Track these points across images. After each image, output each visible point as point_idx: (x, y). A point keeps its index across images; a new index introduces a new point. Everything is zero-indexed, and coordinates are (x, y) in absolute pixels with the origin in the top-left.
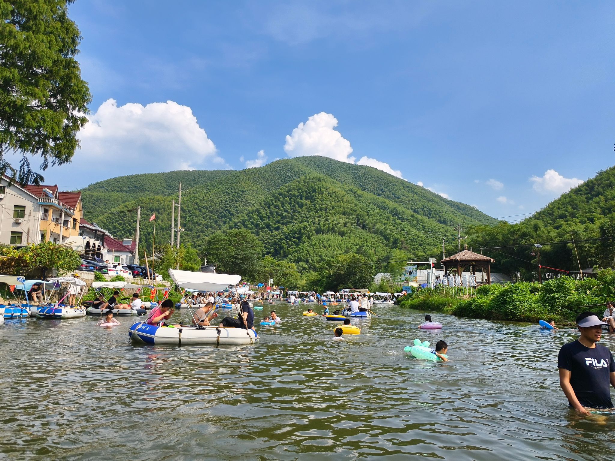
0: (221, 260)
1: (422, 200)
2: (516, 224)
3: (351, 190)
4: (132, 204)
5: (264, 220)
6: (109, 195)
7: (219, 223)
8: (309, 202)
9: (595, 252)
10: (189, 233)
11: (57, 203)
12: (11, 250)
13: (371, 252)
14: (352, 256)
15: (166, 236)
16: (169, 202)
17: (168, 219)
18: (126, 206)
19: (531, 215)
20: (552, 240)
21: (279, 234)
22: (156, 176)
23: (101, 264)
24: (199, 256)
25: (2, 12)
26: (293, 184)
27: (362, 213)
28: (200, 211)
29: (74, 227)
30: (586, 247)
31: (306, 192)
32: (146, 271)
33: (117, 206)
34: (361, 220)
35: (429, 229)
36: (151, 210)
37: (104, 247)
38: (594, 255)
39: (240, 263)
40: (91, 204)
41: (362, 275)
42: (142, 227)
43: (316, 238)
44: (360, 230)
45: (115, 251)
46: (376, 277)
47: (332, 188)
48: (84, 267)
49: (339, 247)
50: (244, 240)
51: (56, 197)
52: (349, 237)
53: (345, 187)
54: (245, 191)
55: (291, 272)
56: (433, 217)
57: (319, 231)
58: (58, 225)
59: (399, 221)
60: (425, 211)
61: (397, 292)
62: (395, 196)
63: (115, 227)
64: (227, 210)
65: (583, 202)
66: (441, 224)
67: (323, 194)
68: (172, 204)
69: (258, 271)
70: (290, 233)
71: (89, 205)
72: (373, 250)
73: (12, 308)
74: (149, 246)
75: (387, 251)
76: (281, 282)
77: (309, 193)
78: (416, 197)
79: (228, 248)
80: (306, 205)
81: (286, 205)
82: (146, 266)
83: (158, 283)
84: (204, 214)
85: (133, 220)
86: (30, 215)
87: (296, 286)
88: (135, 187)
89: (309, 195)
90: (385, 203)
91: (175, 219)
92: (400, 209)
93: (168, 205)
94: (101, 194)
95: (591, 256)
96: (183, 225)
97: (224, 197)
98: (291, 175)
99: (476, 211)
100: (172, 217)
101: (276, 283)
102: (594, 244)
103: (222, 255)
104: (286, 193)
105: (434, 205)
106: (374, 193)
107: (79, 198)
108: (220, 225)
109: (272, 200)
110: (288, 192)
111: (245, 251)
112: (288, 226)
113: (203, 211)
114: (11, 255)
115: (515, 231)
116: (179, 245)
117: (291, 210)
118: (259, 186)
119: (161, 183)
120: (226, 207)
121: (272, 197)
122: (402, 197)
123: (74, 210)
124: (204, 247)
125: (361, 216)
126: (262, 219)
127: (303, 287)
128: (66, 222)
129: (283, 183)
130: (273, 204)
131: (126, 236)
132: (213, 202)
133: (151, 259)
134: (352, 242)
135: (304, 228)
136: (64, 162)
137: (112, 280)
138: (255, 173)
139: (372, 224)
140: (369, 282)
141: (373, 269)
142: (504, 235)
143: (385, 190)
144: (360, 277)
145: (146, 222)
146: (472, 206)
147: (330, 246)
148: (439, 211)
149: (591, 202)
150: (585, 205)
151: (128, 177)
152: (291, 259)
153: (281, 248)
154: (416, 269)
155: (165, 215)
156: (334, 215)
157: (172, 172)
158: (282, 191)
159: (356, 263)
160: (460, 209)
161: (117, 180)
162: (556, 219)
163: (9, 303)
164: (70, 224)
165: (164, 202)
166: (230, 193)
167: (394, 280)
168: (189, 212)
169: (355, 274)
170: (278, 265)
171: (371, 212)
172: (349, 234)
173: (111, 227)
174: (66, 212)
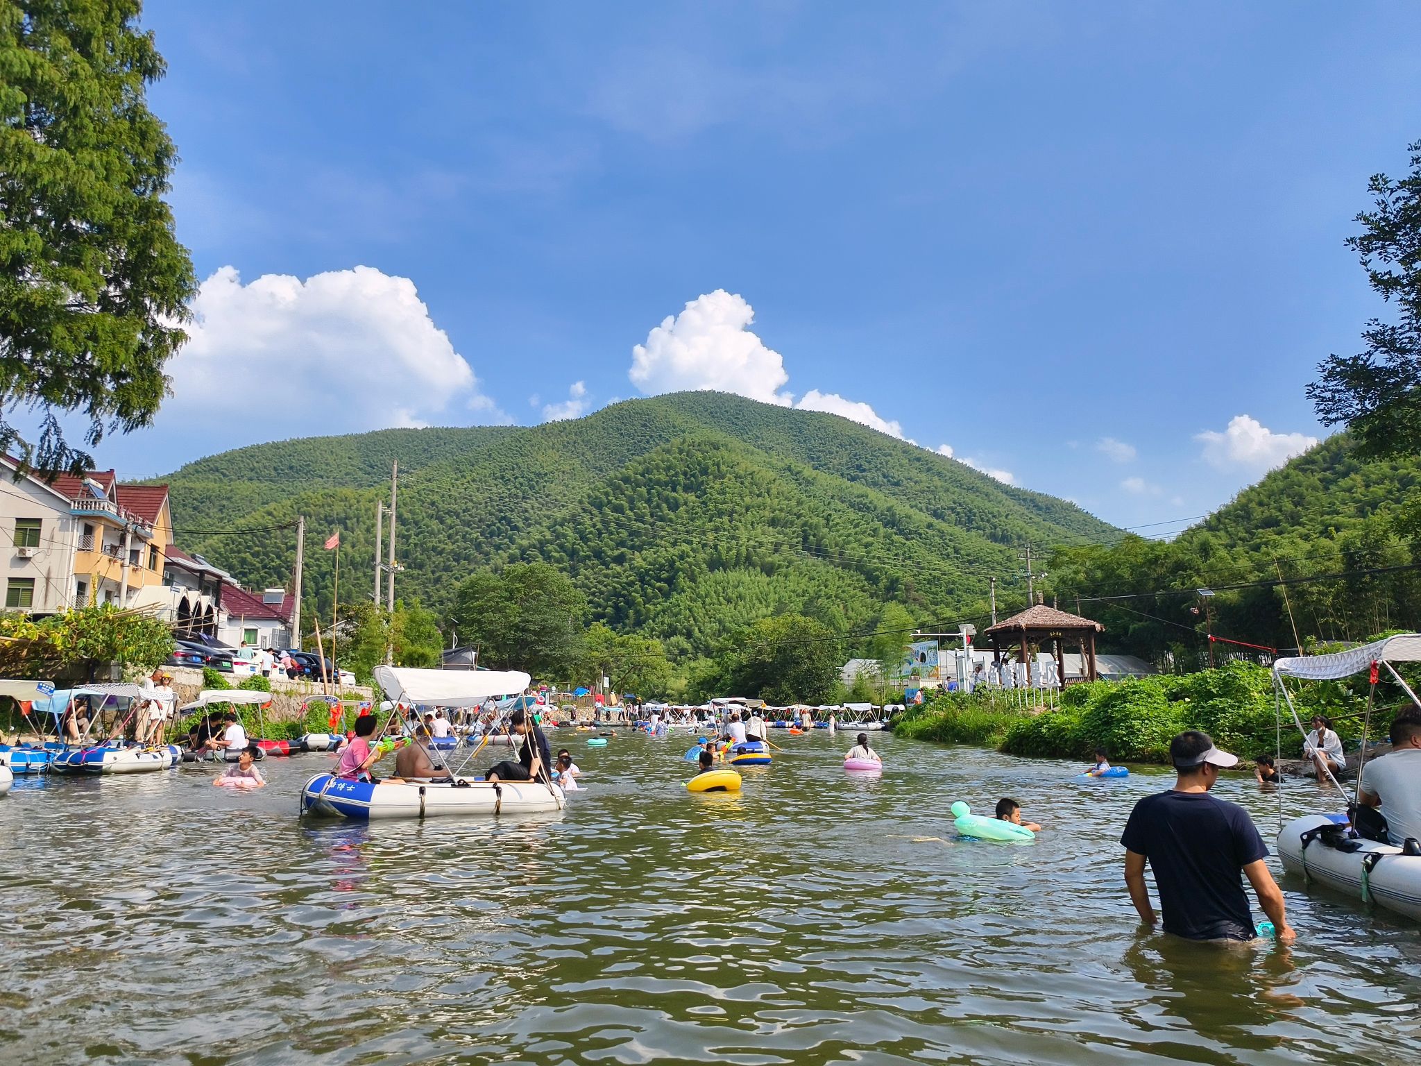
0: (489, 636)
1: (952, 489)
2: (1161, 543)
3: (789, 469)
4: (283, 507)
5: (589, 540)
6: (229, 488)
7: (485, 548)
8: (691, 497)
9: (1333, 605)
10: (415, 572)
11: (114, 510)
12: (22, 623)
13: (837, 610)
14: (790, 619)
15: (363, 580)
16: (370, 501)
17: (367, 541)
18: (270, 514)
19: (1199, 521)
20: (1243, 578)
21: (625, 571)
22: (340, 441)
23: (217, 650)
24: (439, 626)
25: (5, 106)
26: (654, 456)
27: (815, 520)
28: (442, 522)
29: (153, 565)
30: (1312, 594)
31: (685, 474)
32: (318, 663)
33: (248, 513)
34: (811, 537)
35: (968, 555)
36: (327, 521)
37: (220, 609)
38: (1331, 610)
39: (532, 642)
40: (190, 510)
41: (813, 664)
42: (307, 560)
43: (709, 581)
44: (811, 560)
45: (248, 618)
46: (845, 669)
47: (745, 465)
48: (180, 658)
49: (763, 599)
50: (541, 588)
51: (111, 497)
52: (786, 576)
53: (775, 462)
54: (546, 474)
55: (651, 659)
56: (978, 528)
57: (715, 564)
58: (115, 562)
59: (899, 538)
60: (958, 514)
61: (894, 702)
62: (889, 481)
63: (243, 562)
64: (504, 518)
65: (1315, 489)
66: (997, 544)
67: (723, 477)
68: (376, 507)
69: (575, 659)
70: (650, 570)
71: (183, 513)
72: (841, 606)
73: (26, 752)
74: (323, 605)
75: (872, 608)
76: (628, 683)
77: (693, 475)
78: (937, 481)
79: (505, 608)
80: (686, 504)
81: (639, 504)
82: (319, 653)
83: (346, 691)
84: (451, 528)
85: (286, 544)
86: (51, 540)
87: (664, 692)
88: (291, 468)
89: (692, 482)
90: (867, 497)
91: (383, 542)
92: (902, 509)
93: (367, 510)
94: (211, 485)
95: (1325, 614)
96: (403, 556)
97: (499, 489)
98: (651, 437)
99: (1076, 511)
100: (376, 537)
101: (617, 687)
102: (1331, 586)
103: (491, 622)
104: (639, 477)
105: (979, 499)
106: (842, 475)
107: (163, 498)
108: (487, 554)
109: (607, 494)
110: (643, 475)
111: (545, 613)
112: (644, 552)
113: (449, 521)
114: (21, 635)
115: (1157, 558)
116: (392, 603)
117: (652, 516)
118: (576, 463)
119: (350, 458)
120: (501, 511)
121: (608, 486)
122: (905, 482)
123: (151, 527)
124: (451, 605)
125: (811, 529)
126: (584, 538)
127: (681, 694)
128: (135, 554)
129: (633, 454)
130: (609, 502)
131: (271, 583)
132: (471, 501)
133: (330, 635)
134: (792, 588)
135: (682, 557)
136: (137, 426)
137: (242, 686)
138: (567, 431)
139: (837, 545)
140: (830, 679)
141: (837, 649)
142: (1133, 568)
143: (866, 466)
144: (809, 670)
145: (317, 548)
146: (1068, 500)
147: (740, 597)
148: (992, 513)
149: (1333, 488)
150: (1320, 494)
151: (276, 446)
152: (653, 630)
153: (630, 603)
154: (935, 648)
155: (360, 534)
156: (749, 526)
157: (376, 433)
158: (630, 472)
159: (799, 637)
160: (1040, 509)
161: (249, 454)
162: (1257, 527)
163: (18, 741)
164: (144, 559)
165: (358, 502)
166: (509, 480)
167: (886, 675)
168: (416, 523)
169: (798, 663)
170: (622, 645)
171: (836, 518)
172: (784, 570)
173: (235, 562)
174: (135, 532)
